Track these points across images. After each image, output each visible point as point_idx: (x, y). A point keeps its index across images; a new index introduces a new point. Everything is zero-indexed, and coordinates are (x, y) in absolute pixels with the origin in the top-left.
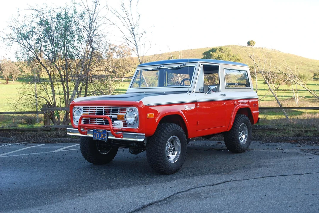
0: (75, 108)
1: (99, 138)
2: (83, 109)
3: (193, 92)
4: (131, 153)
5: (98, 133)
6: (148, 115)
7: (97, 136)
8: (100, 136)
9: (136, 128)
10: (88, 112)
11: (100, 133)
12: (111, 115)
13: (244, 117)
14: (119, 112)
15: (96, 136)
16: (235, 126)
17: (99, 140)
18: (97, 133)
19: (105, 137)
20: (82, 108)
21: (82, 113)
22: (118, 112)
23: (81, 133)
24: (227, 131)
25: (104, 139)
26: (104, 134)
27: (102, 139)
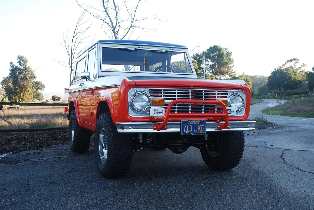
1: (193, 131)
2: (150, 93)
5: (191, 125)
7: (189, 129)
11: (194, 126)
14: (216, 97)
15: (186, 130)
17: (193, 134)
19: (203, 130)
25: (201, 132)
26: (201, 126)
27: (198, 133)
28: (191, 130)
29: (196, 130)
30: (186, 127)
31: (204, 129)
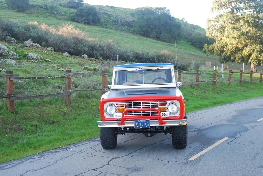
1: (142, 126)
2: (117, 105)
5: (140, 122)
7: (139, 125)
9: (178, 115)
10: (123, 106)
11: (142, 124)
12: (150, 108)
14: (159, 105)
15: (137, 125)
17: (142, 128)
20: (115, 103)
21: (117, 108)
25: (147, 127)
26: (147, 123)
27: (145, 127)
28: (140, 125)
29: (143, 125)
30: (137, 124)
31: (149, 125)
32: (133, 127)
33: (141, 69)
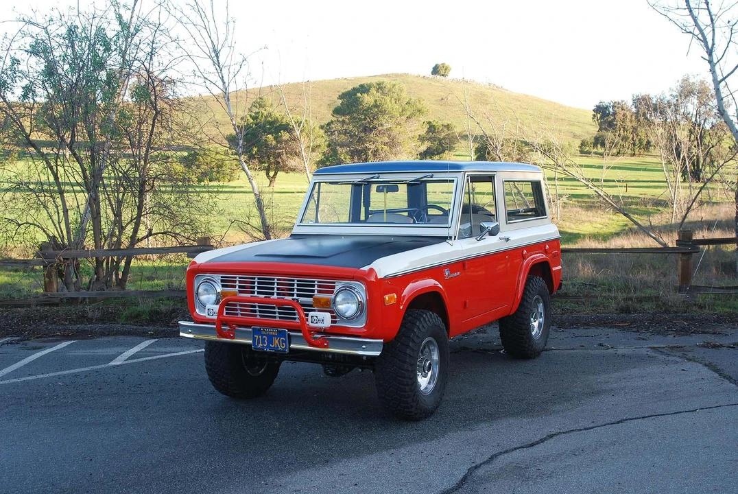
0: (200, 277)
1: (268, 346)
2: (222, 281)
3: (455, 237)
4: (328, 374)
5: (265, 335)
6: (387, 297)
7: (263, 342)
8: (270, 341)
9: (359, 325)
10: (235, 287)
11: (270, 338)
12: (295, 297)
13: (539, 282)
14: (316, 291)
15: (258, 343)
16: (525, 303)
17: (268, 350)
18: (263, 335)
19: (283, 345)
20: (217, 277)
21: (219, 289)
22: (313, 291)
23: (221, 334)
24: (508, 315)
25: (280, 349)
26: (280, 339)
27: (277, 350)
29: (272, 344)
30: (259, 338)
32: (250, 346)
33: (378, 178)
